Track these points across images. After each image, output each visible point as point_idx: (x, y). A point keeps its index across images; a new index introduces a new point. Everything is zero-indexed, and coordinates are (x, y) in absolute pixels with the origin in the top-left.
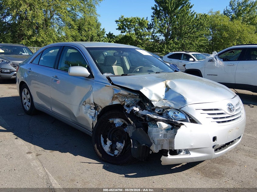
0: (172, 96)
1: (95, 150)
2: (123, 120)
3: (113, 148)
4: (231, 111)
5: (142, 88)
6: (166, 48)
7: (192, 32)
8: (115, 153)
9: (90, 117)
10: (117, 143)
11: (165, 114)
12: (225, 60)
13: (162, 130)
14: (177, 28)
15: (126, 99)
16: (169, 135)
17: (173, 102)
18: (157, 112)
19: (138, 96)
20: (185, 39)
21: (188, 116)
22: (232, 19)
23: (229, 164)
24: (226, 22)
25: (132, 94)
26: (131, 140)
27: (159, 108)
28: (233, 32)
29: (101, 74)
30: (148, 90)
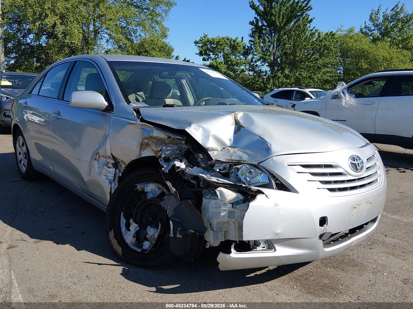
0: (245, 141)
1: (109, 241)
2: (160, 186)
3: (140, 237)
4: (357, 169)
5: (190, 125)
6: (271, 84)
7: (311, 59)
8: (144, 247)
9: (107, 181)
10: (149, 227)
11: (233, 175)
12: (358, 96)
13: (225, 204)
14: (288, 53)
15: (164, 148)
16: (238, 214)
17: (247, 151)
18: (218, 170)
19: (183, 140)
20: (301, 71)
21: (274, 177)
22: (374, 40)
23: (355, 268)
24: (365, 44)
25: (172, 136)
26: (171, 223)
27: (222, 162)
28: (375, 60)
29: (126, 103)
30: (201, 129)
